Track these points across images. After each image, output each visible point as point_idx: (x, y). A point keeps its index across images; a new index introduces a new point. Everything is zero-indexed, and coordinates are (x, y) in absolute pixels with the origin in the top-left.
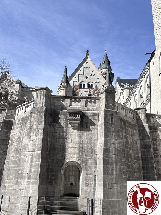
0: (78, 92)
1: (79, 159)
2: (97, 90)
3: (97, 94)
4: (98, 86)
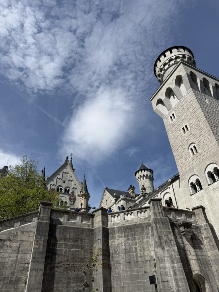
1: (201, 272)
2: (74, 197)
3: (73, 200)
4: (75, 192)
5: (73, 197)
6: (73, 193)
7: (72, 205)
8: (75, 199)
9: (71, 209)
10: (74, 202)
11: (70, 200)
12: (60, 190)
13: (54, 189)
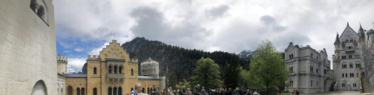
0: (345, 45)
4: (356, 40)
5: (355, 43)
6: (355, 41)
7: (355, 47)
8: (357, 44)
9: (355, 49)
10: (357, 45)
11: (354, 45)
12: (347, 41)
13: (344, 42)
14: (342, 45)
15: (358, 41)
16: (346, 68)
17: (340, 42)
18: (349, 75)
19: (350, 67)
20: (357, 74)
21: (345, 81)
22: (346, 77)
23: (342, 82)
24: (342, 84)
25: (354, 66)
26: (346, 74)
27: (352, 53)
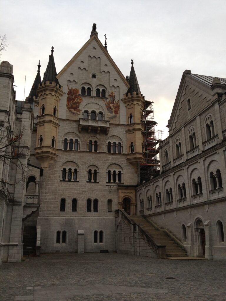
0: (78, 103)
2: (115, 102)
3: (114, 109)
4: (116, 94)
5: (113, 103)
6: (113, 97)
8: (118, 107)
9: (110, 124)
10: (116, 112)
11: (108, 109)
12: (86, 92)
13: (76, 91)
14: (69, 100)
15: (122, 100)
16: (76, 181)
17: (60, 86)
18: (82, 204)
19: (90, 181)
20: (110, 201)
21: (69, 223)
22: (74, 208)
23: (56, 227)
24: (58, 233)
25: (103, 177)
26: (75, 201)
27: (98, 136)
